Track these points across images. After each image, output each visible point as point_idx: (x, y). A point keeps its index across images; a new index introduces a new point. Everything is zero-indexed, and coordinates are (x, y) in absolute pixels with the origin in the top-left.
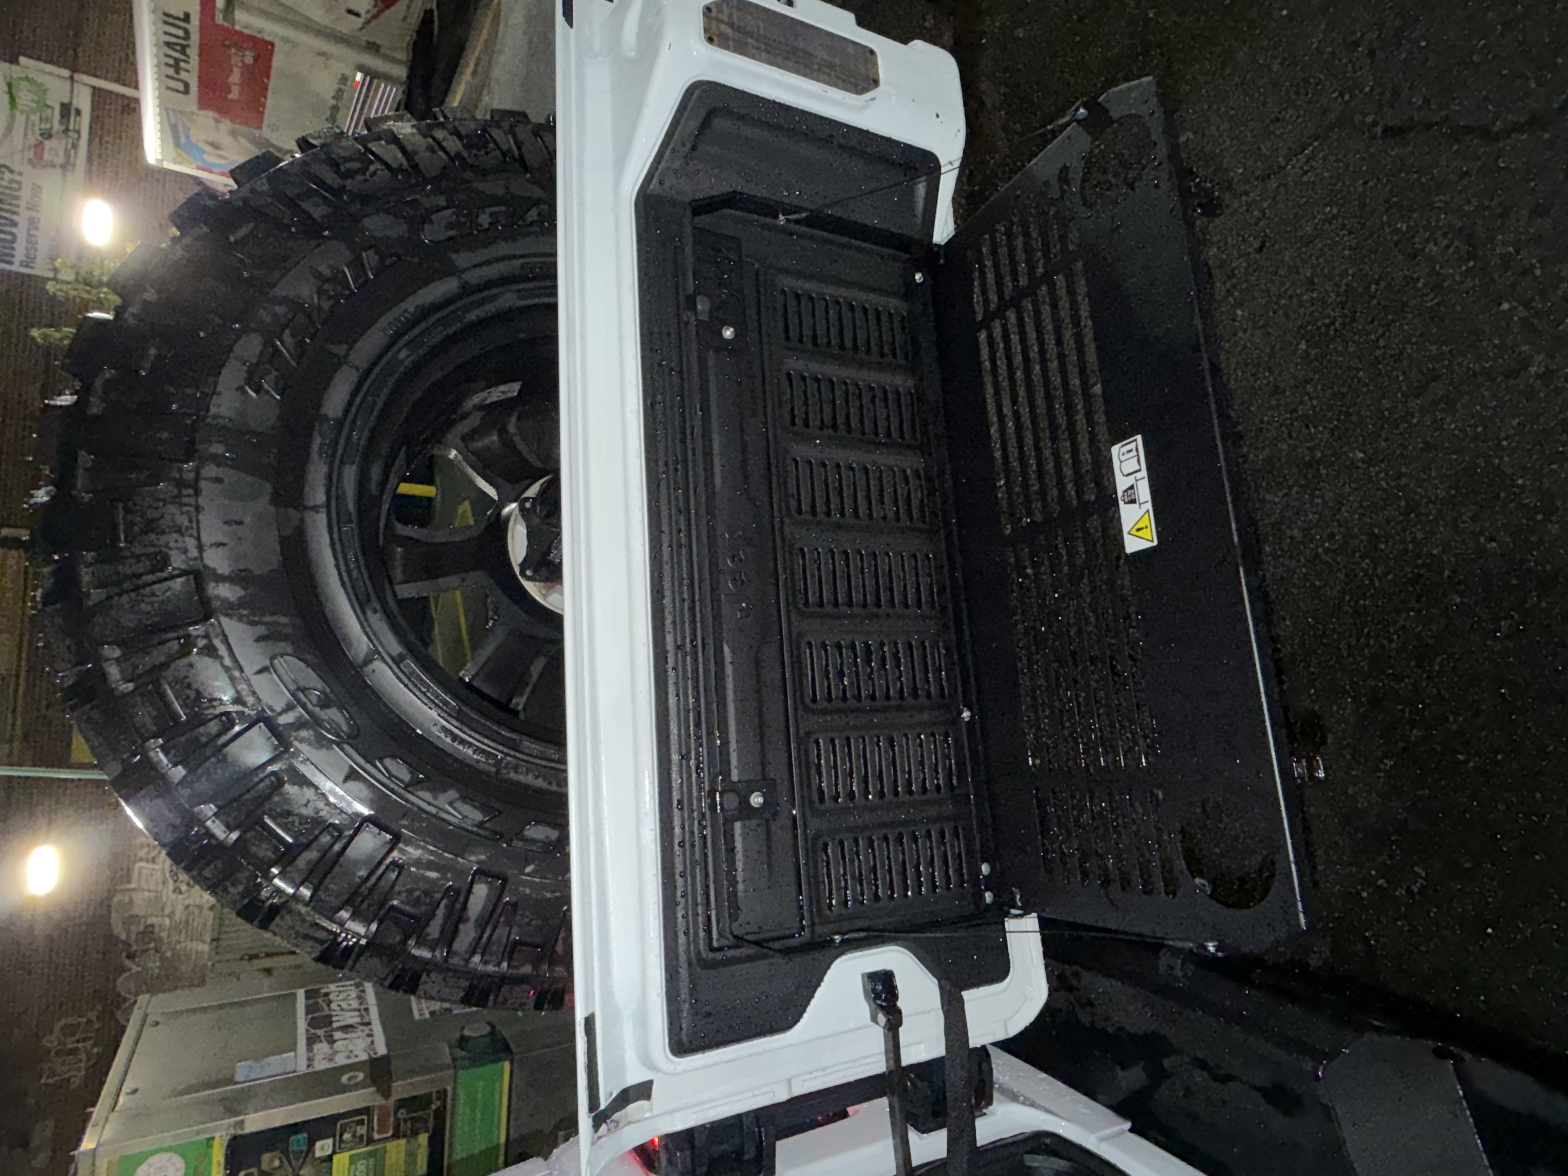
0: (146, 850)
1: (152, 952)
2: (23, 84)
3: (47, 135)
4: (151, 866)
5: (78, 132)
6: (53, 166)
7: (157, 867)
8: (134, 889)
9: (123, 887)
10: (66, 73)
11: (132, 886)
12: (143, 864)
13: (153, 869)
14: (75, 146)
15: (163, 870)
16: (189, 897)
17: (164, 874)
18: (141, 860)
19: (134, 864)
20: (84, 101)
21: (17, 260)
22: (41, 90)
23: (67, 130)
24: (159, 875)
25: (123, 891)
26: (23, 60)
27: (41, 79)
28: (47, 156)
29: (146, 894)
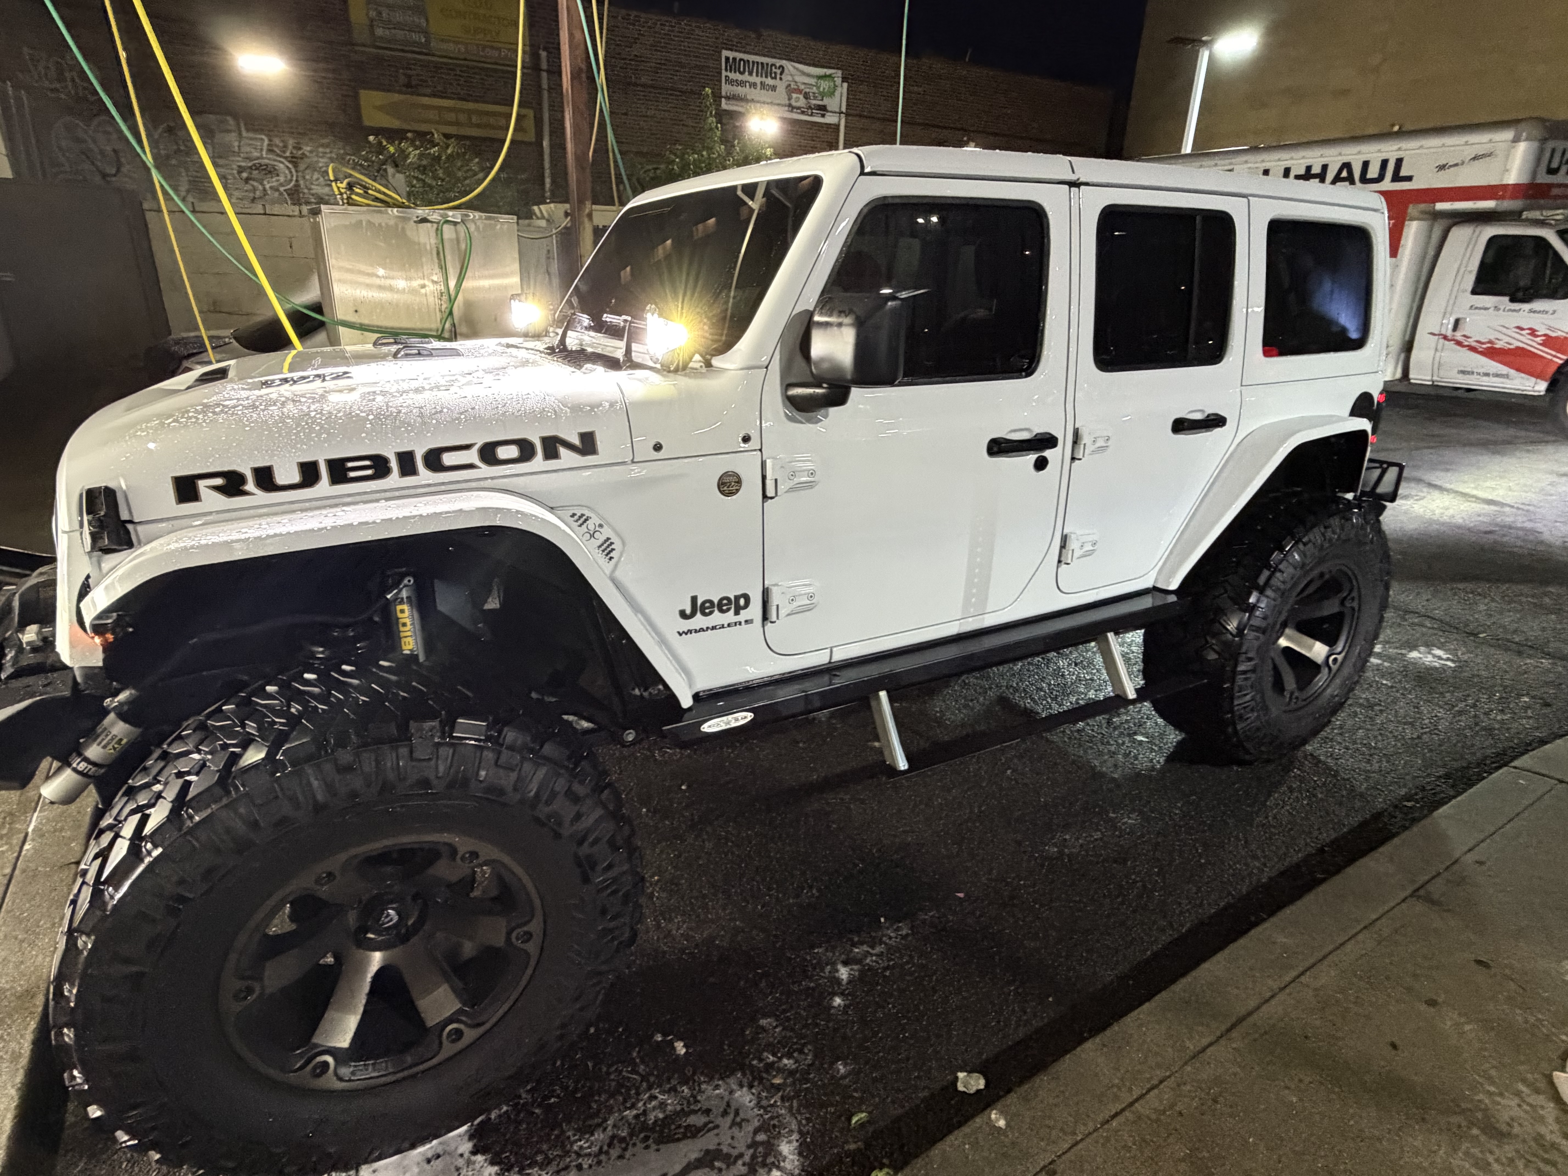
0: (281, 145)
1: (175, 147)
2: (832, 84)
3: (806, 96)
4: (265, 148)
5: (812, 115)
6: (789, 99)
7: (264, 153)
8: (240, 134)
9: (242, 125)
10: (844, 109)
11: (244, 134)
12: (266, 142)
13: (262, 150)
14: (803, 113)
15: (261, 158)
16: (235, 178)
17: (258, 158)
18: (270, 140)
19: (267, 135)
20: (831, 119)
21: (729, 74)
22: (831, 94)
23: (810, 107)
24: (256, 154)
25: (238, 125)
26: (845, 85)
27: (837, 94)
28: (794, 96)
29: (236, 144)
